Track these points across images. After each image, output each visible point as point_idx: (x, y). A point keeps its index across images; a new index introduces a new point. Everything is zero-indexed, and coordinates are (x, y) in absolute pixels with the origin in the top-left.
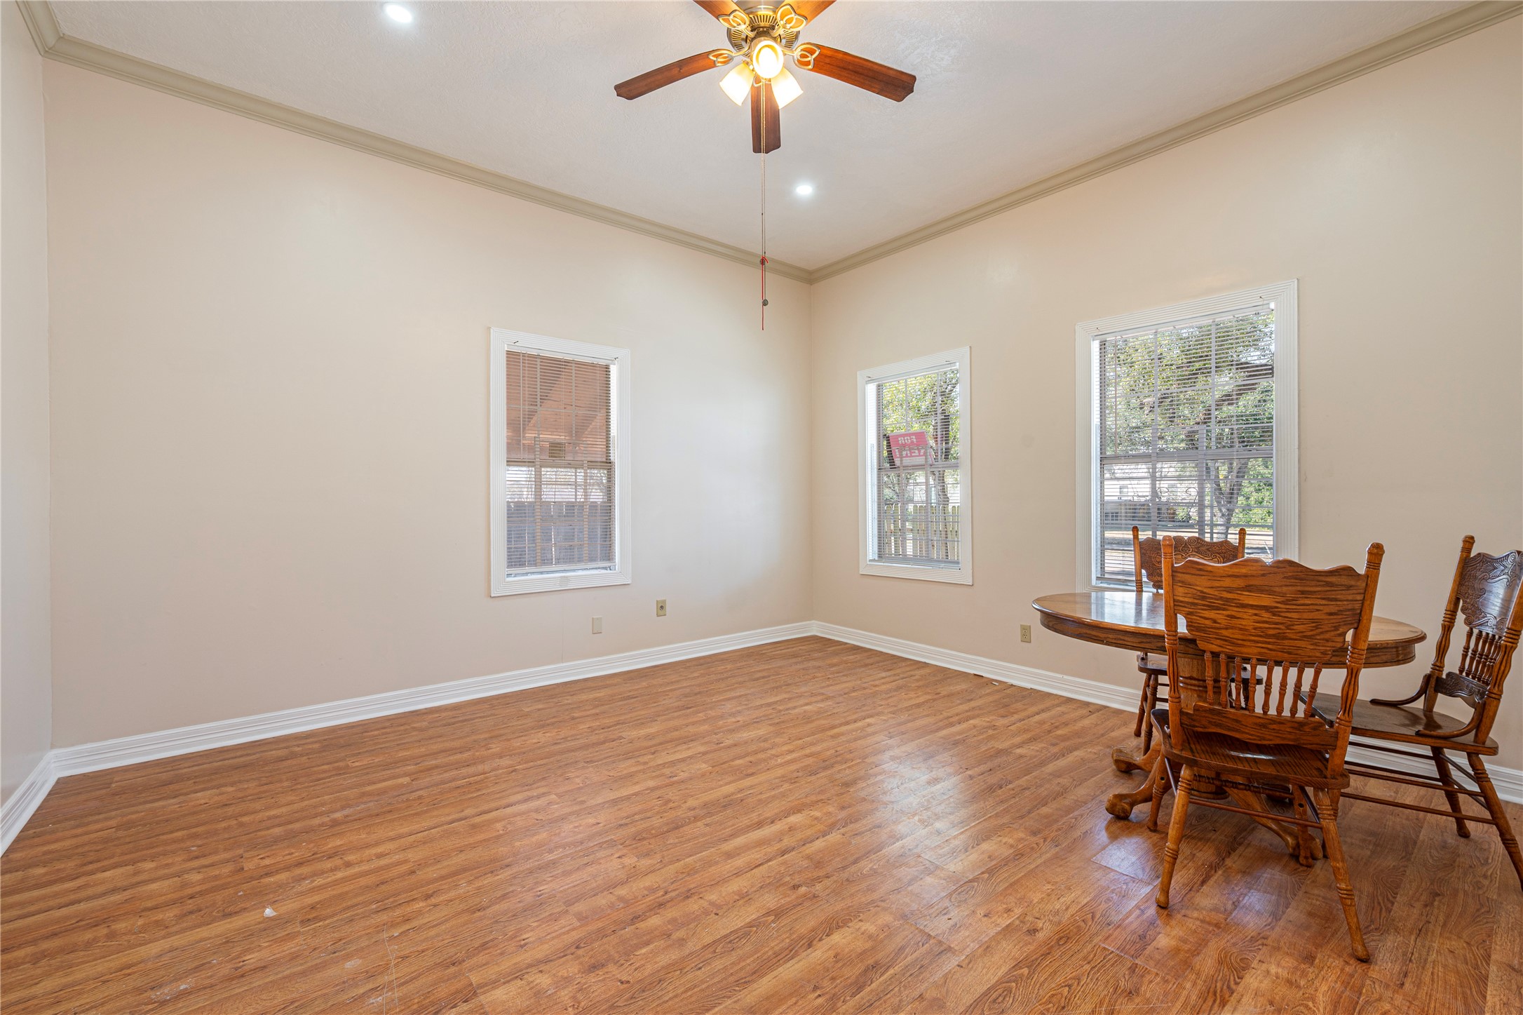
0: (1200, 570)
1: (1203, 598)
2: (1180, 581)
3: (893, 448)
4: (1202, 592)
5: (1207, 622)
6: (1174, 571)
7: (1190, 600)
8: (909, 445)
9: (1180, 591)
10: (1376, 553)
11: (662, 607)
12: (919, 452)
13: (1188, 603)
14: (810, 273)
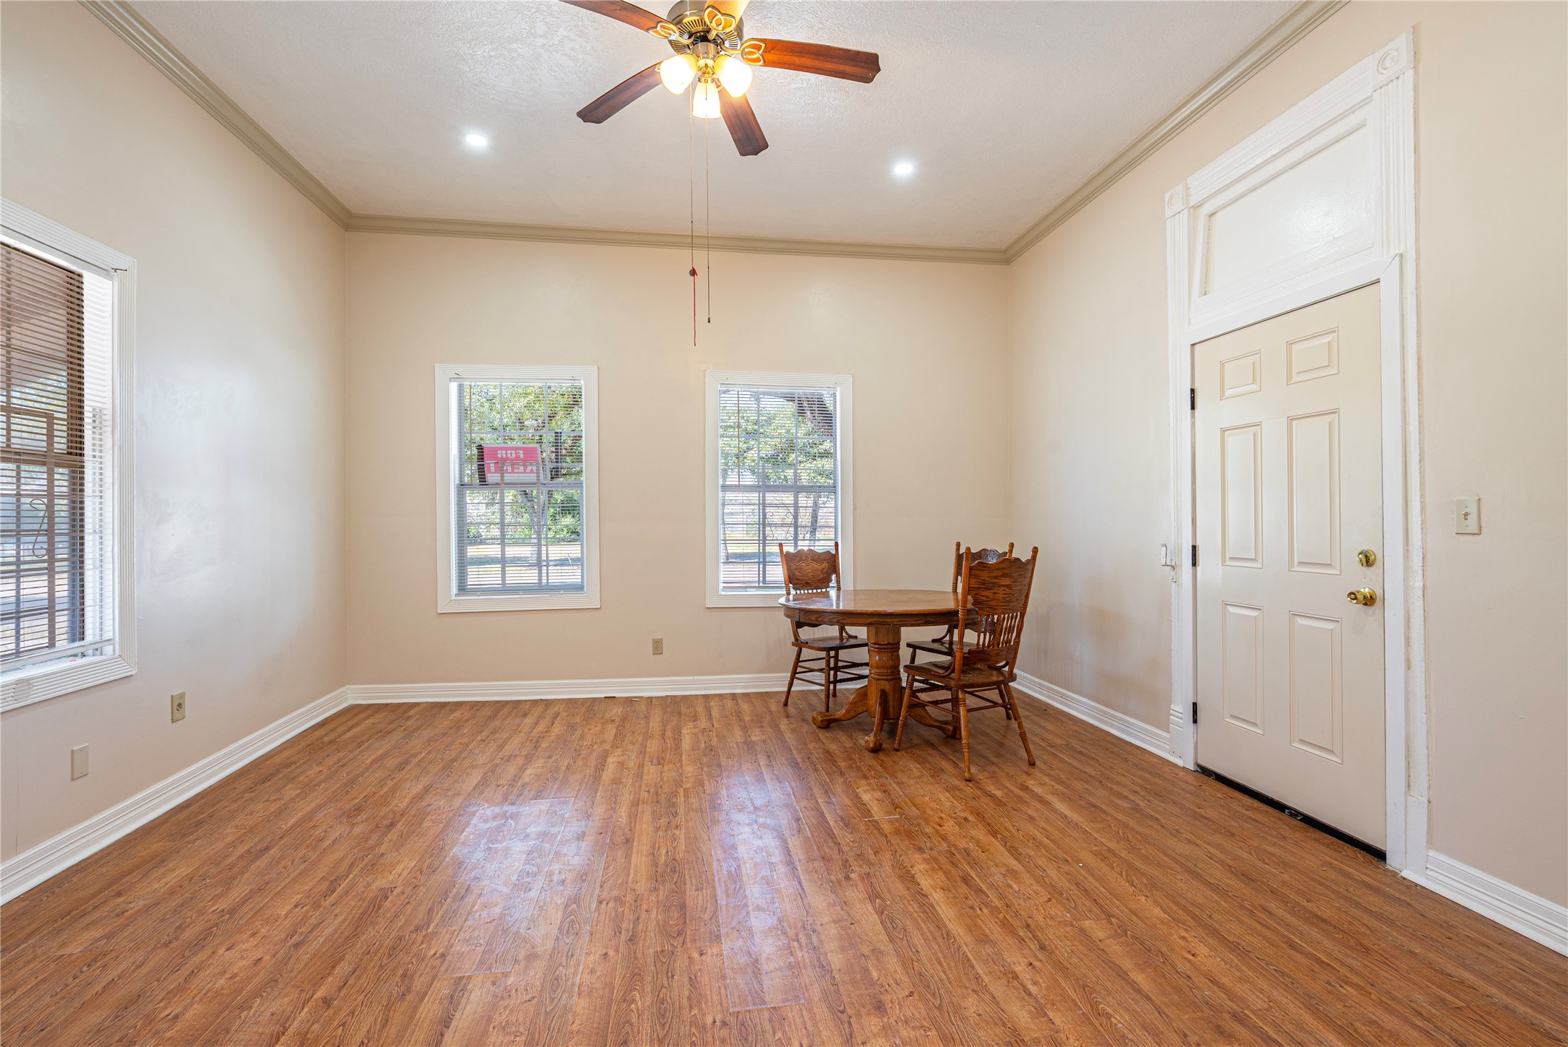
0: (985, 567)
1: (984, 584)
2: (973, 575)
3: (486, 462)
4: (984, 580)
5: (984, 598)
6: (971, 569)
7: (977, 586)
8: (512, 460)
9: (973, 581)
10: (1035, 550)
11: (180, 705)
12: (525, 468)
13: (975, 588)
14: (350, 215)
